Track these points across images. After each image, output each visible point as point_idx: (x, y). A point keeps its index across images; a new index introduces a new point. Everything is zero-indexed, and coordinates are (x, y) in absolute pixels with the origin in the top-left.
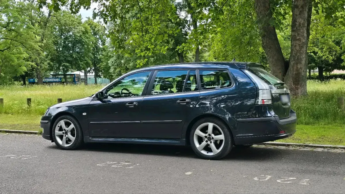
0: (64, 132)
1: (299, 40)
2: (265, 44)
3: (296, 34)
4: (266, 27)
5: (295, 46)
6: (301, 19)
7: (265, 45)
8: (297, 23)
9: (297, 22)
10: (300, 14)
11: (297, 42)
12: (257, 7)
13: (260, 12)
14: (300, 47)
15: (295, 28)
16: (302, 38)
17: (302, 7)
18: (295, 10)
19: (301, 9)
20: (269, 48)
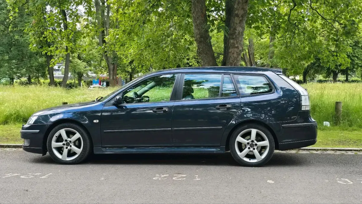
0: (65, 143)
1: (237, 47)
2: (201, 49)
3: (235, 42)
4: (203, 33)
5: (233, 53)
6: (240, 28)
7: (201, 51)
8: (237, 32)
9: (236, 30)
10: (239, 23)
11: (236, 49)
12: (195, 13)
13: (198, 18)
14: (237, 54)
15: (235, 36)
16: (240, 46)
17: (242, 16)
18: (236, 19)
19: (241, 18)
20: (206, 54)
